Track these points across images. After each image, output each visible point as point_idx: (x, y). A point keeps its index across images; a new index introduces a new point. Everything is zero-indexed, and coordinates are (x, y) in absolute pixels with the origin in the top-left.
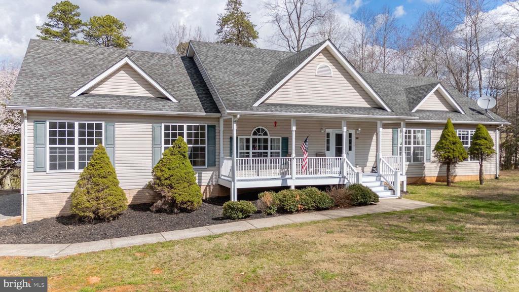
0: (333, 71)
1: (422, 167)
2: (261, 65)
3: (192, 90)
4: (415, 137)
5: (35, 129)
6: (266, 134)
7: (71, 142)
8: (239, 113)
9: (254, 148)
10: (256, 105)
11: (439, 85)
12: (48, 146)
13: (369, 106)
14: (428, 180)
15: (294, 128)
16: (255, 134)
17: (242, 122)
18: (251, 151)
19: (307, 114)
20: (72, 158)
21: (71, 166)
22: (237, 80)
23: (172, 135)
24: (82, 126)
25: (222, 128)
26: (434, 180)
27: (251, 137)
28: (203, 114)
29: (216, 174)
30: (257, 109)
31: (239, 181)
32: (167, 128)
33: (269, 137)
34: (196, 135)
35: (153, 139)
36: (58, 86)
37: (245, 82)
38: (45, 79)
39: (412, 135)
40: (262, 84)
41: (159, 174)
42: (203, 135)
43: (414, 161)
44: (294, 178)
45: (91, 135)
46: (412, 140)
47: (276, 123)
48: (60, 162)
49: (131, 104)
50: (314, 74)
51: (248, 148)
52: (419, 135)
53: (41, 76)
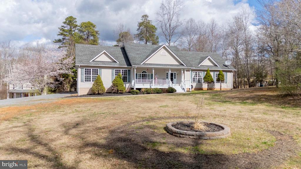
0: (167, 53)
1: (202, 85)
2: (146, 51)
3: (124, 59)
4: (199, 75)
5: (81, 71)
6: (146, 73)
7: (90, 74)
8: (136, 66)
9: (142, 77)
10: (142, 64)
11: (209, 57)
12: (84, 75)
13: (178, 64)
14: (204, 89)
15: (153, 71)
16: (143, 73)
17: (137, 69)
18: (141, 78)
19: (157, 67)
20: (90, 79)
21: (90, 81)
22: (137, 56)
23: (117, 73)
24: (93, 70)
25: (132, 71)
26: (206, 89)
27: (141, 74)
28: (127, 66)
29: (130, 85)
30: (142, 65)
31: (137, 86)
32: (116, 70)
33: (147, 74)
34: (124, 73)
35: (112, 73)
36: (86, 58)
37: (139, 57)
38: (82, 56)
39: (198, 74)
40: (145, 57)
41: (114, 83)
42: (126, 73)
43: (198, 83)
44: (153, 86)
45: (96, 72)
46: (198, 75)
47: (148, 69)
48: (87, 79)
49: (106, 63)
50: (160, 54)
51: (140, 77)
52: (201, 74)
53: (81, 56)
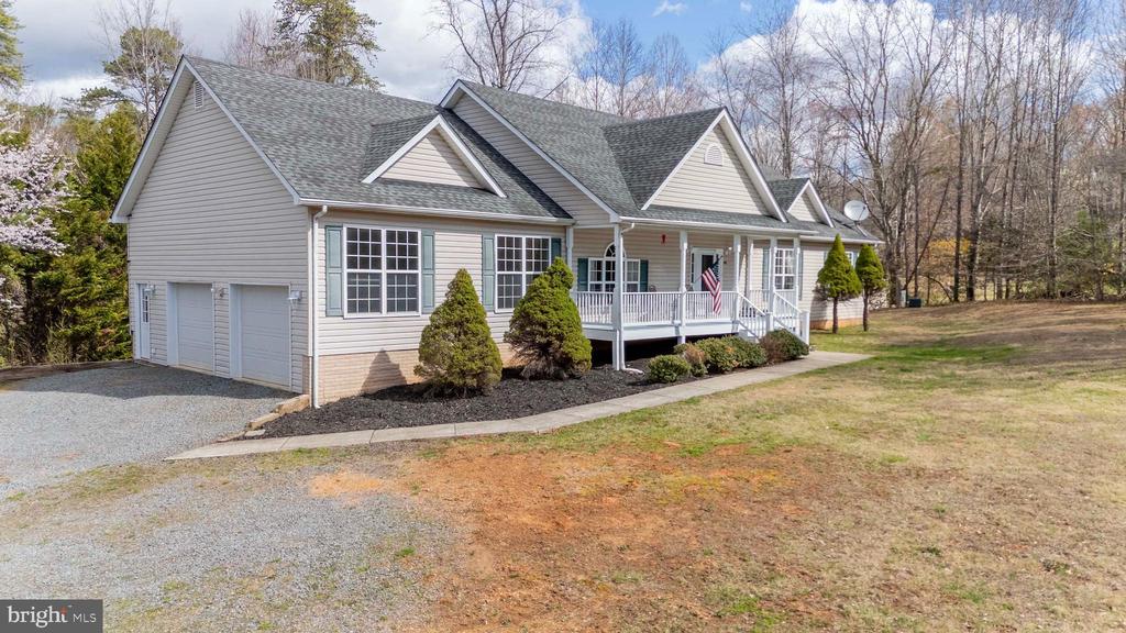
0: (725, 159)
4: (786, 262)
5: (328, 240)
7: (377, 264)
9: (607, 277)
10: (645, 208)
11: (808, 183)
12: (346, 270)
13: (759, 213)
15: (685, 246)
16: (609, 253)
18: (604, 283)
19: (702, 224)
20: (376, 292)
22: (584, 162)
23: (507, 253)
24: (391, 236)
25: (571, 244)
27: (604, 259)
28: (554, 218)
30: (645, 214)
31: (626, 328)
34: (537, 255)
35: (484, 260)
36: (327, 160)
38: (295, 146)
39: (784, 258)
42: (546, 255)
44: (684, 324)
45: (405, 250)
46: (783, 266)
47: (664, 237)
48: (362, 300)
50: (702, 160)
52: (791, 258)
53: (283, 139)
